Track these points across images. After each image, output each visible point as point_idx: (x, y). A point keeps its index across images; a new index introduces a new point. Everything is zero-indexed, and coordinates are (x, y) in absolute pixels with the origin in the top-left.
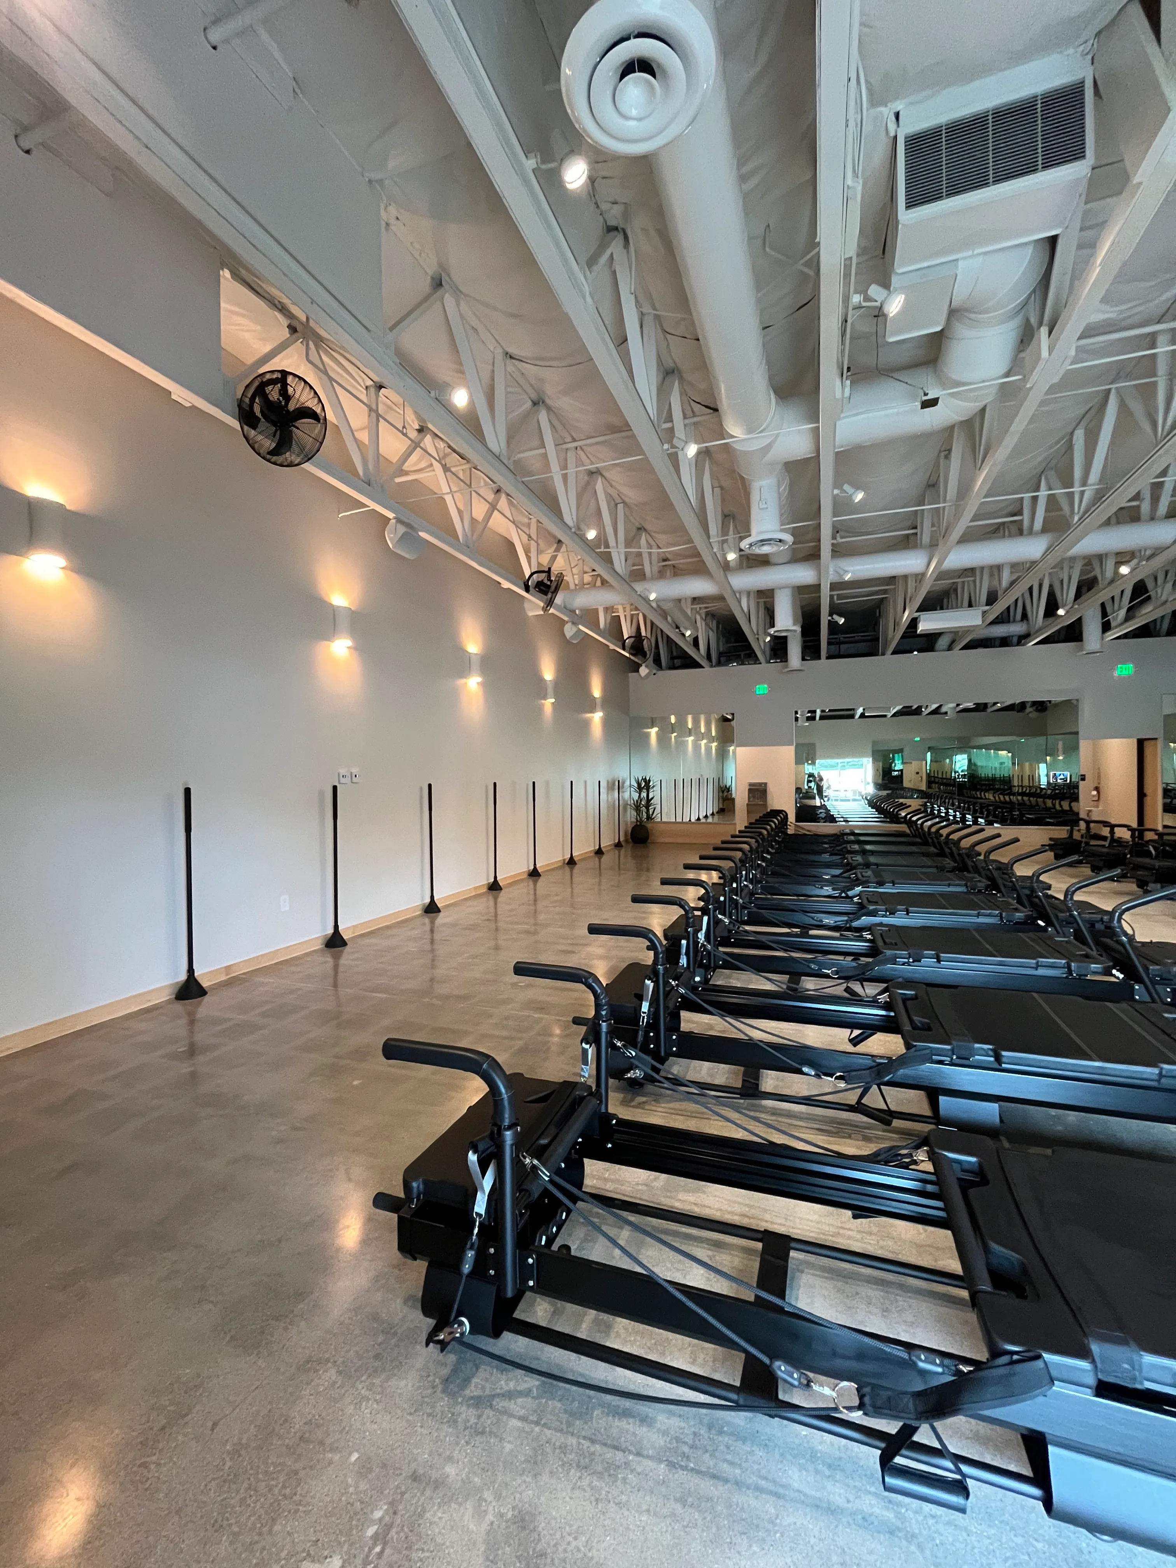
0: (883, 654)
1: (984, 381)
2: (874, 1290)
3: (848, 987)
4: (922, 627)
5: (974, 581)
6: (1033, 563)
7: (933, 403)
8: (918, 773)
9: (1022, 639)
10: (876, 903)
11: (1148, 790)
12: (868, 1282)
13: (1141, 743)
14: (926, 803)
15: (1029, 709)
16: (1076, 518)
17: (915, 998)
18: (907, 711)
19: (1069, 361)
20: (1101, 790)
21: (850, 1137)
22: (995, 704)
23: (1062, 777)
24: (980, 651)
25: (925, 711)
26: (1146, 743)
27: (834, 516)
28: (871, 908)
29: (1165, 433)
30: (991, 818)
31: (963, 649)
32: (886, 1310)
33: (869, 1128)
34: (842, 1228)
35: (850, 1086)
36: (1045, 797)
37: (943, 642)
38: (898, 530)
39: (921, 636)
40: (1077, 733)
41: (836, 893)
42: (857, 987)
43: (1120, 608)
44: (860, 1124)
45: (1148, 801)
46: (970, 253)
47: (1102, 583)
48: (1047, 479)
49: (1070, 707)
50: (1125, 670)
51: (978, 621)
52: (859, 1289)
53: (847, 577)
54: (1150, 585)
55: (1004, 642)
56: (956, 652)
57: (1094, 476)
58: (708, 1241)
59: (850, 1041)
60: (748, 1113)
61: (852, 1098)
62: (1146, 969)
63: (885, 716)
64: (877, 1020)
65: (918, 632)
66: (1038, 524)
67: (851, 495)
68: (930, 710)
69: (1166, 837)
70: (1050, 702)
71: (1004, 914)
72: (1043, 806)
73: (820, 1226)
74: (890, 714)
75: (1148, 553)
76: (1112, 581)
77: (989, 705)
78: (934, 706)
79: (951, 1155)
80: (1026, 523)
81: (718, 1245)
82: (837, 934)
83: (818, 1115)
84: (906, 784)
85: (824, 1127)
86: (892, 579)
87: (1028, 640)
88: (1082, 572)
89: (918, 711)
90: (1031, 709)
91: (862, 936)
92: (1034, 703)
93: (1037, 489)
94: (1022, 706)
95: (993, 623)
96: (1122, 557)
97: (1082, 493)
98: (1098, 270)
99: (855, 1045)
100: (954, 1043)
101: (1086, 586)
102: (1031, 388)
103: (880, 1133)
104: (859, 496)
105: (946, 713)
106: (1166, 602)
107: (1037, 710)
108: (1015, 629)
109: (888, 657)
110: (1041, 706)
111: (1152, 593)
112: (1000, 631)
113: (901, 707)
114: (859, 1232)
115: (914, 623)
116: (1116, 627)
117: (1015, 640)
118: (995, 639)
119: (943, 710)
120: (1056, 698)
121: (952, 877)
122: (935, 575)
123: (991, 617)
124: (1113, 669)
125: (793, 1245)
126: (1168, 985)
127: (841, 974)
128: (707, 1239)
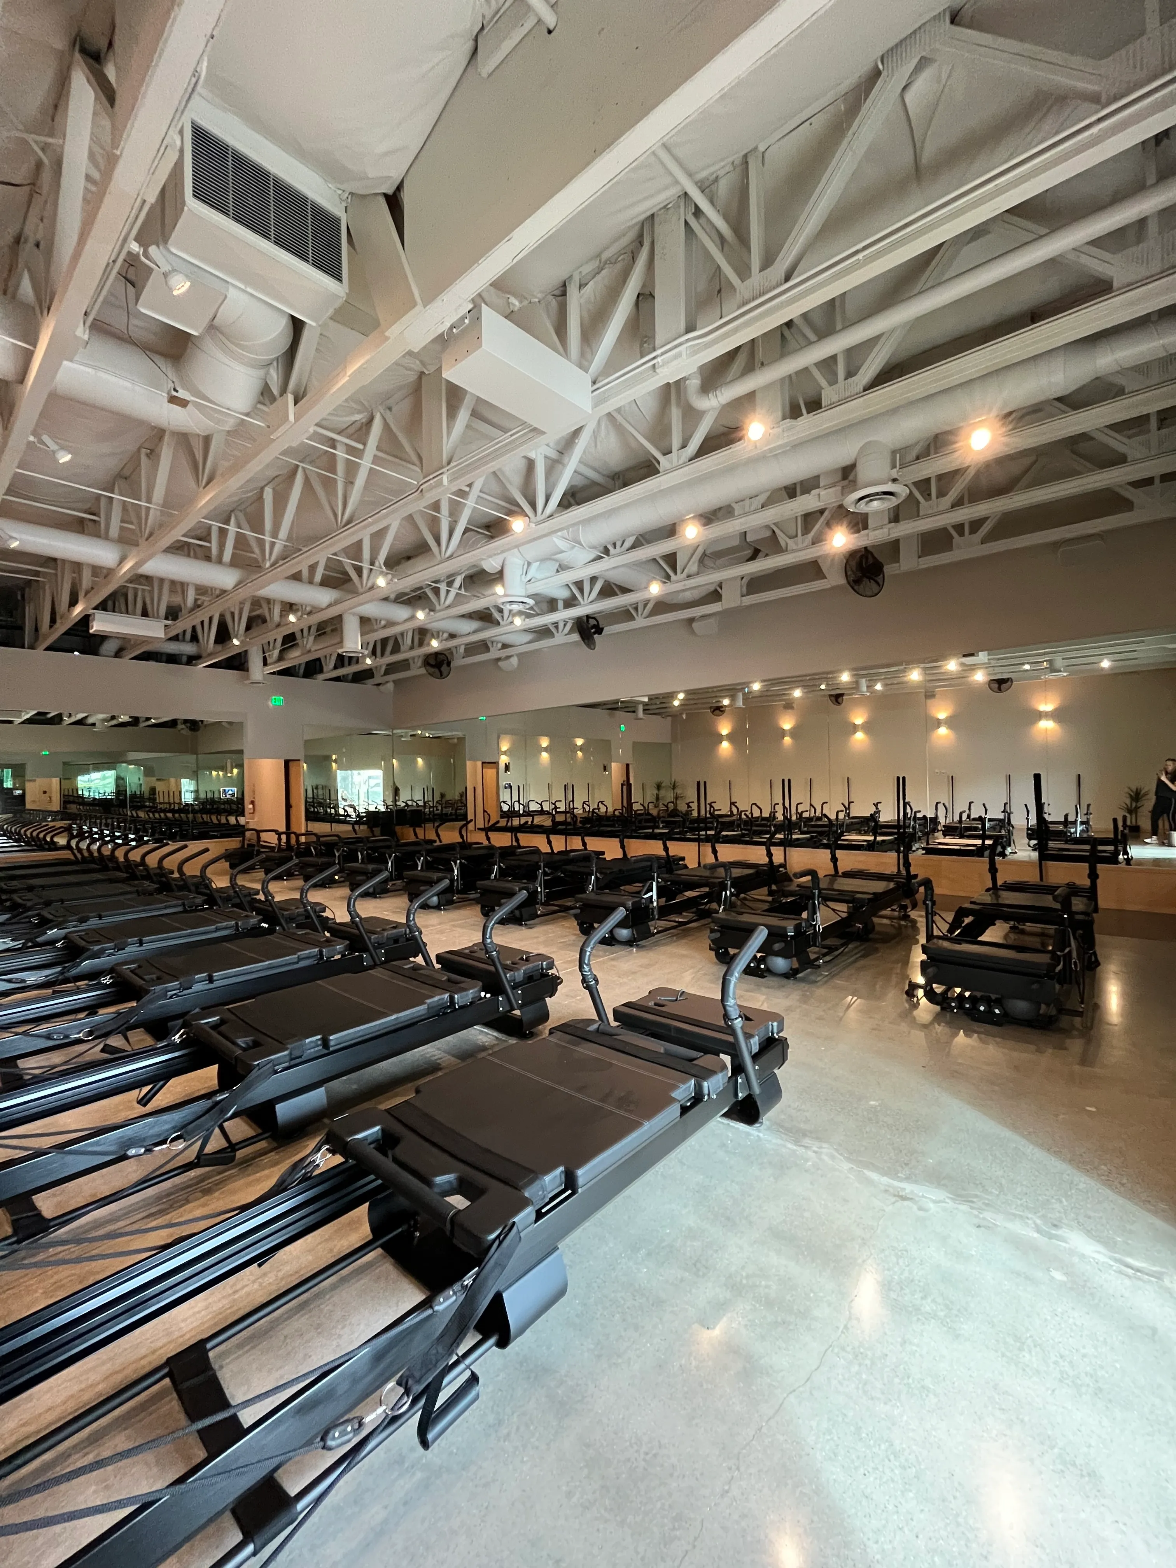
0: (32, 647)
1: (228, 409)
2: (298, 1320)
3: (106, 1045)
4: (96, 627)
5: (151, 592)
6: (224, 592)
7: (183, 403)
8: (45, 792)
9: (191, 660)
10: (98, 942)
11: (293, 802)
12: (289, 1318)
13: (287, 763)
14: (70, 825)
15: (180, 726)
16: (268, 565)
17: (222, 1022)
18: (40, 719)
19: (307, 435)
20: (256, 803)
21: (188, 1201)
22: (148, 719)
23: (230, 792)
24: (151, 664)
25: (67, 720)
26: (291, 764)
27: (18, 467)
28: (97, 948)
29: (343, 523)
30: (157, 836)
31: (132, 659)
32: (319, 1326)
33: (203, 1181)
34: (235, 1292)
35: (190, 1142)
36: (194, 812)
37: (109, 647)
38: (74, 510)
39: (93, 635)
40: (241, 752)
41: (18, 944)
42: (116, 1041)
43: (274, 648)
44: (190, 1182)
45: (293, 811)
46: (243, 287)
47: (270, 625)
48: (236, 519)
49: (235, 728)
50: (278, 700)
51: (162, 635)
52: (285, 1332)
53: (14, 545)
54: (298, 635)
55: (172, 659)
56: (126, 662)
57: (283, 533)
58: (75, 1448)
59: (139, 1102)
60: (33, 1260)
61: (191, 1155)
62: (370, 939)
63: (11, 722)
64: (163, 1068)
65: (91, 631)
66: (227, 556)
67: (54, 452)
68: (73, 719)
69: (322, 839)
70: (202, 721)
71: (240, 923)
72: (201, 820)
73: (210, 1310)
74: (18, 720)
75: (308, 609)
76: (278, 625)
77: (141, 720)
78: (80, 716)
79: (359, 1136)
80: (214, 551)
81: (94, 1440)
82: (50, 991)
83: (137, 1203)
84: (29, 806)
85: (153, 1210)
86: (51, 561)
87: (199, 661)
88: (251, 611)
89: (57, 720)
90: (183, 726)
91: (100, 983)
92: (186, 721)
93: (227, 523)
94: (173, 723)
95: (170, 639)
96: (290, 607)
97: (273, 544)
98: (347, 378)
99: (145, 1105)
100: (289, 1046)
101: (255, 622)
102: (274, 440)
103: (218, 1178)
104: (65, 458)
105: (94, 725)
106: (309, 651)
107: (191, 730)
108: (188, 649)
109: (39, 653)
110: (194, 725)
111: (299, 641)
112: (173, 648)
113: (34, 712)
114: (254, 1282)
115: (86, 620)
116: (271, 664)
117: (184, 659)
118: (161, 654)
119: (90, 720)
120: (208, 719)
121: (165, 899)
122: (128, 576)
123: (173, 633)
124: (268, 698)
125: (209, 1346)
126: (382, 948)
127: (96, 1034)
128: (74, 1447)
